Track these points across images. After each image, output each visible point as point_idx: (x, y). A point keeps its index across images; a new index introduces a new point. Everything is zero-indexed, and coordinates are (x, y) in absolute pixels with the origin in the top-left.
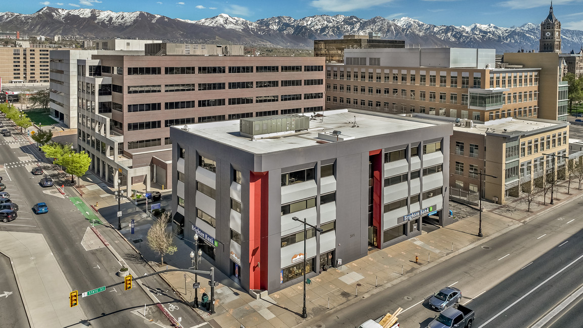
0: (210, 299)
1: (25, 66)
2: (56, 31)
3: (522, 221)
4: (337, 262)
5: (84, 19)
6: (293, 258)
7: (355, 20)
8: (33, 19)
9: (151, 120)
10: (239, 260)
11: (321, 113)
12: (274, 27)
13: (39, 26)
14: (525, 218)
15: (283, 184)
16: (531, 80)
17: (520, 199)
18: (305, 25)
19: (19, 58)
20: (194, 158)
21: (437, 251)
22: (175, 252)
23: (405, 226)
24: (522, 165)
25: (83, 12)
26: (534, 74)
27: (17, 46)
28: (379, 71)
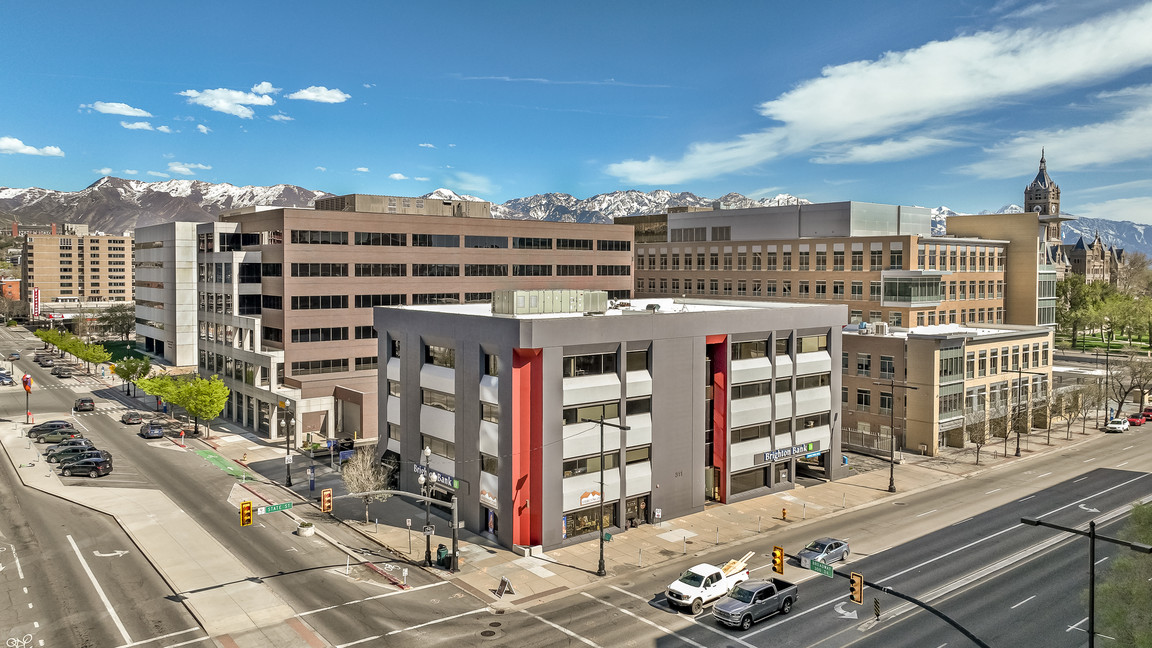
0: (450, 552)
1: (82, 270)
2: (126, 224)
3: (966, 475)
4: (654, 513)
5: (179, 200)
6: (582, 498)
7: (691, 200)
8: (81, 200)
9: (331, 326)
10: (495, 500)
11: (626, 301)
12: (539, 213)
13: (93, 214)
14: (971, 471)
15: (566, 374)
16: (991, 262)
17: (966, 450)
18: (597, 209)
19: (70, 255)
20: (416, 352)
21: (819, 508)
22: (388, 498)
23: (766, 470)
24: (968, 393)
25: (177, 186)
26: (998, 250)
27: (66, 233)
28: (728, 249)
